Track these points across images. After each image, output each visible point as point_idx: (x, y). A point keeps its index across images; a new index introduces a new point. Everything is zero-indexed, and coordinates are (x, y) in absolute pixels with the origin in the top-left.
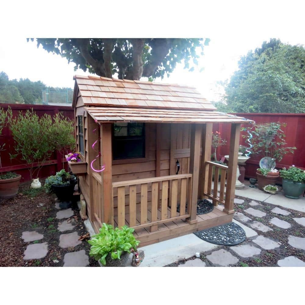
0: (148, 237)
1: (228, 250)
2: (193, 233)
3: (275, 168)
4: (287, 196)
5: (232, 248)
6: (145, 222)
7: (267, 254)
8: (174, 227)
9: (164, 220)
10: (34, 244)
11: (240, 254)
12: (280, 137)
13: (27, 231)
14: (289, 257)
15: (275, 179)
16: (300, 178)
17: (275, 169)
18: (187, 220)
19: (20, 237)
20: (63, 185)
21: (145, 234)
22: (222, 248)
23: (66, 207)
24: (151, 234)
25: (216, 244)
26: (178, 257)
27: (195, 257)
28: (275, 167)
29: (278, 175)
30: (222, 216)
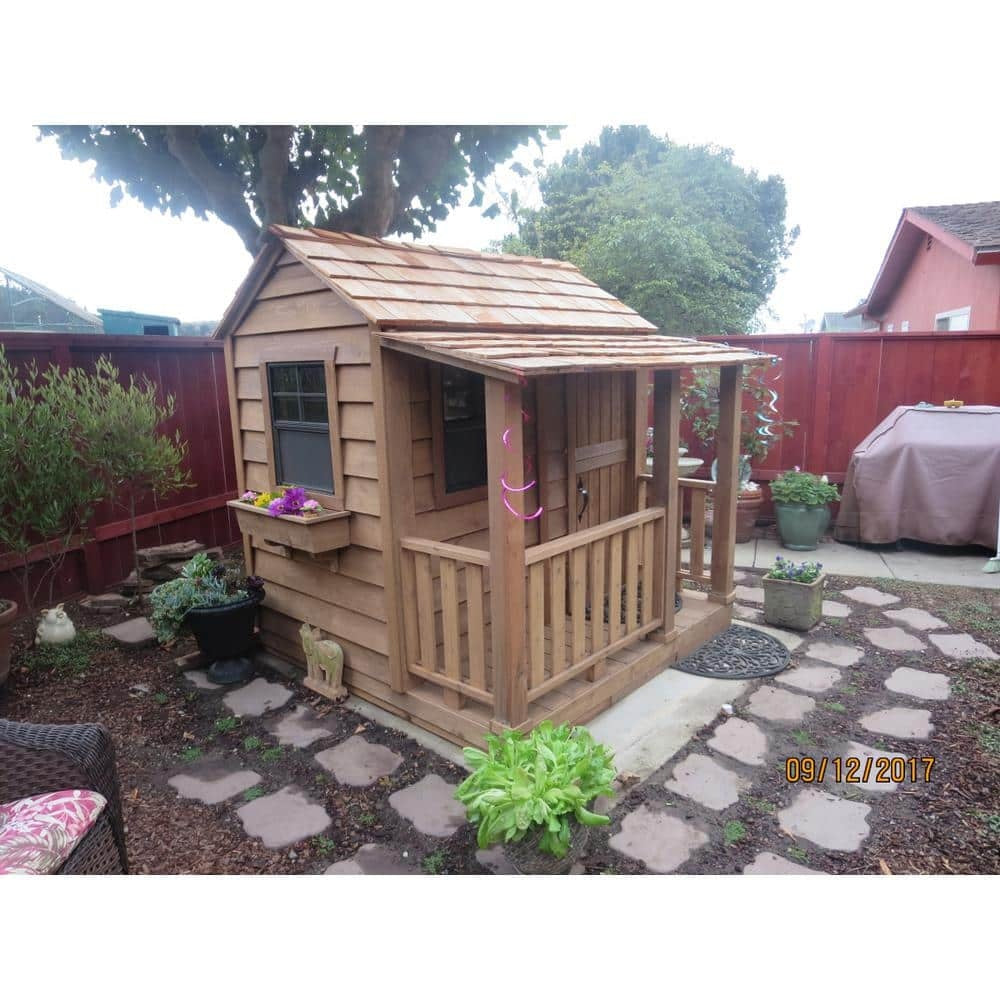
0: (592, 695)
1: (777, 685)
2: (671, 667)
3: (750, 480)
4: (792, 546)
5: (779, 679)
6: (582, 655)
7: (856, 674)
8: (634, 659)
9: (618, 643)
10: (249, 801)
11: (804, 686)
12: (758, 396)
13: (178, 773)
14: (897, 670)
15: (759, 507)
16: (821, 496)
17: (752, 483)
18: (649, 638)
19: (178, 797)
20: (232, 604)
21: (583, 691)
22: (761, 684)
23: (238, 679)
24: (596, 685)
25: (745, 678)
26: (687, 726)
27: (722, 717)
28: (748, 476)
29: (758, 498)
30: (715, 613)
